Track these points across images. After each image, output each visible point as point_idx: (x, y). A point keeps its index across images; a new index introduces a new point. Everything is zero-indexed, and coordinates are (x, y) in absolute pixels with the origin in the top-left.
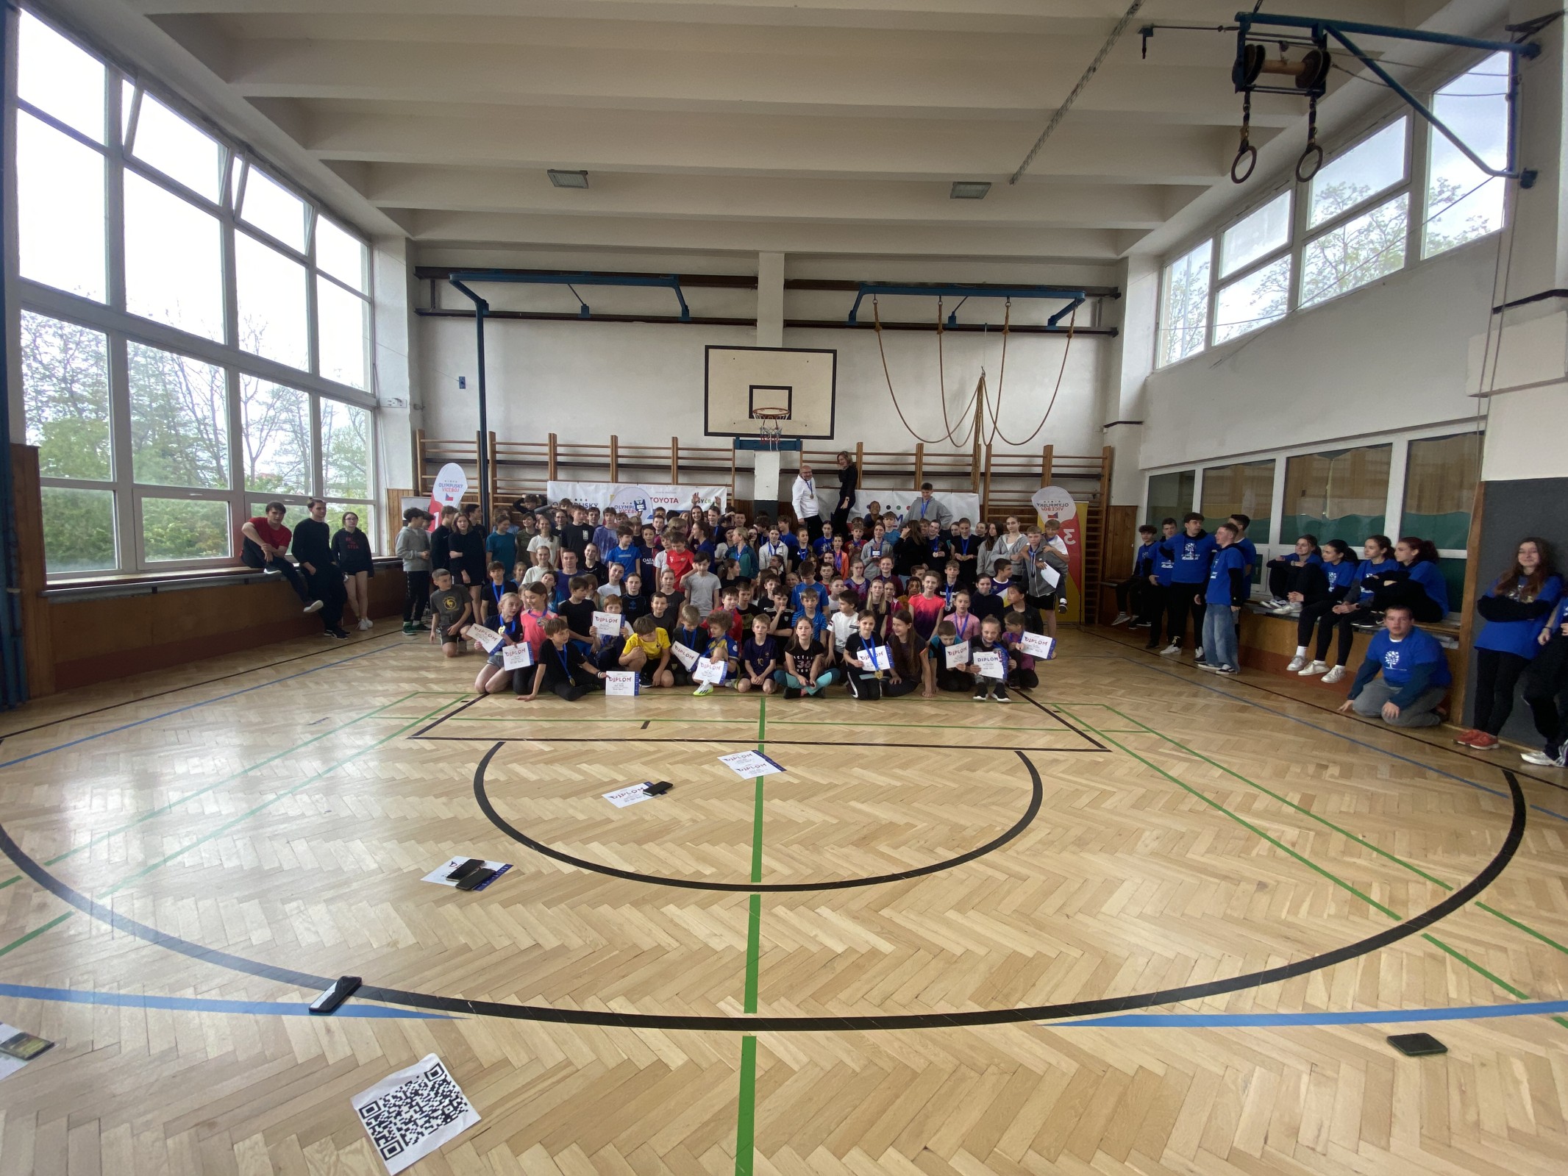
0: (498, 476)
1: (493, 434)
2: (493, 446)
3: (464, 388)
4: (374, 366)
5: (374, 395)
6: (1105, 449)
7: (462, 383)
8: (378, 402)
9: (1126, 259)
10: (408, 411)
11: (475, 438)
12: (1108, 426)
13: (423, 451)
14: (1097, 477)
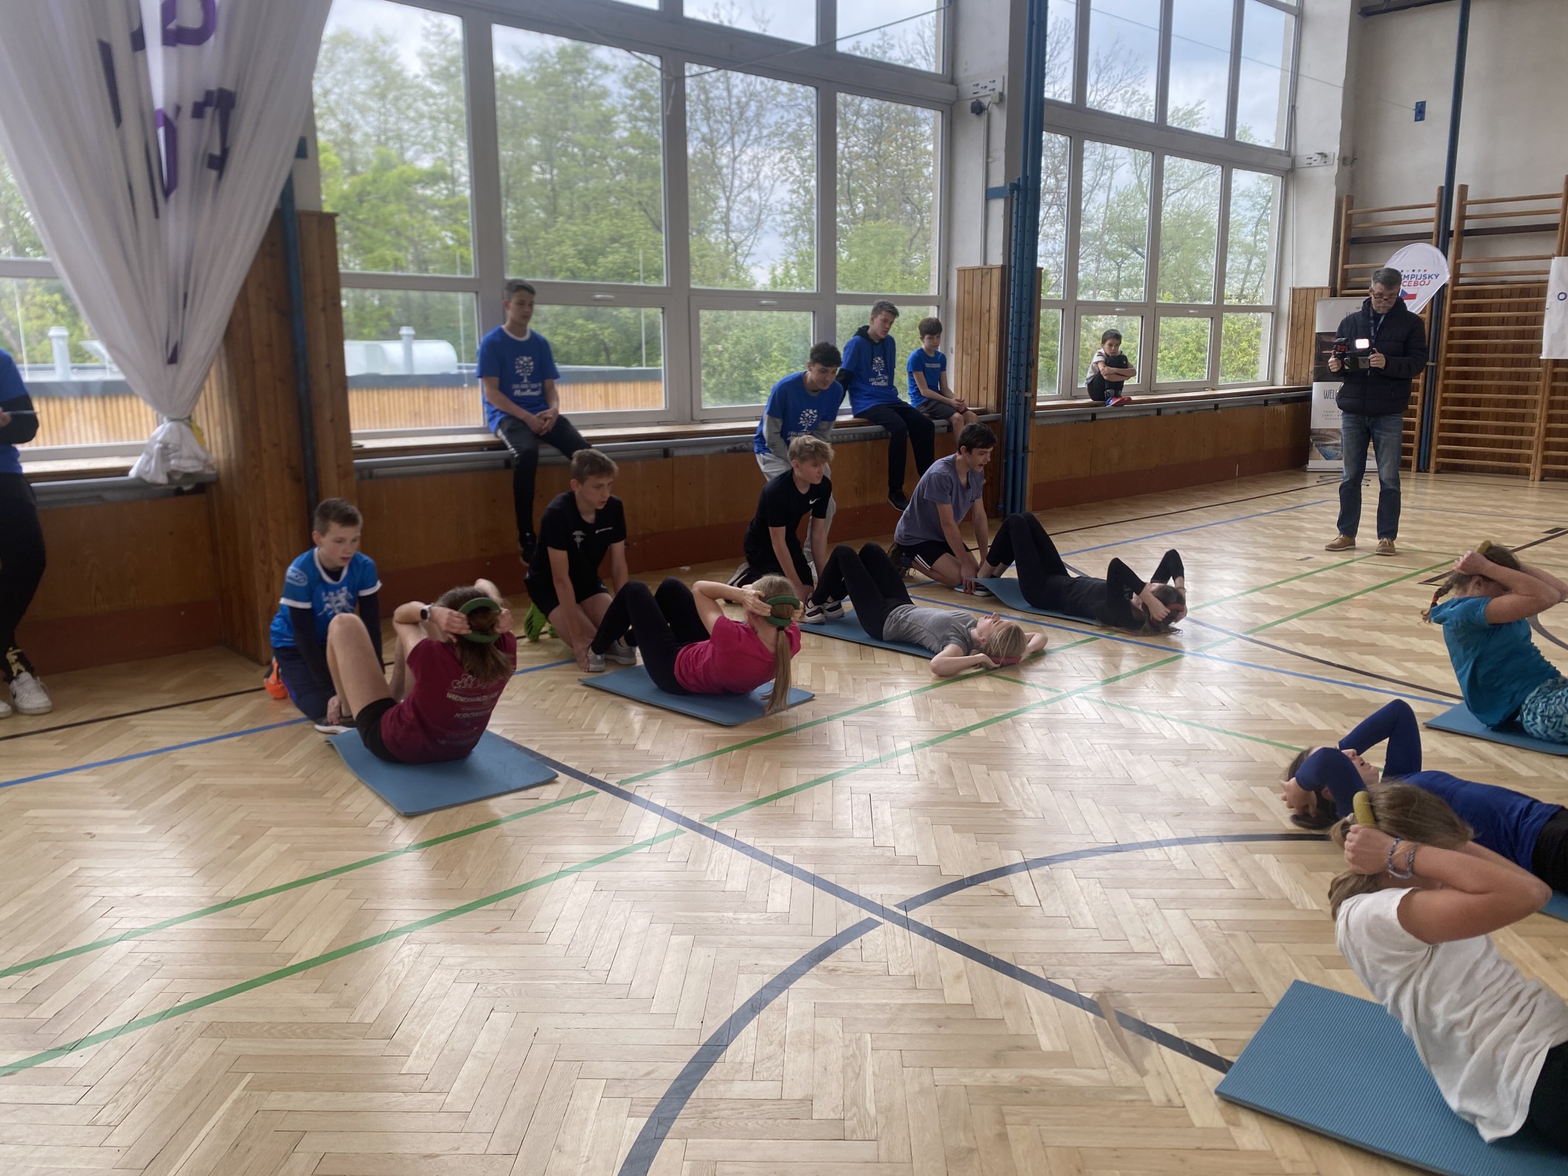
0: (1464, 258)
1: (1464, 189)
2: (1462, 207)
3: (1422, 119)
4: (1293, 109)
5: (1288, 153)
7: (1420, 112)
8: (1293, 162)
10: (1334, 169)
11: (1433, 198)
13: (1349, 227)
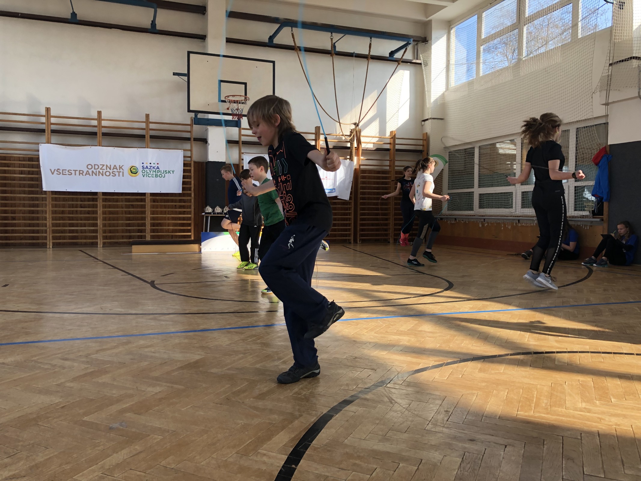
6: (423, 134)
9: (430, 21)
12: (424, 121)
14: (421, 152)
